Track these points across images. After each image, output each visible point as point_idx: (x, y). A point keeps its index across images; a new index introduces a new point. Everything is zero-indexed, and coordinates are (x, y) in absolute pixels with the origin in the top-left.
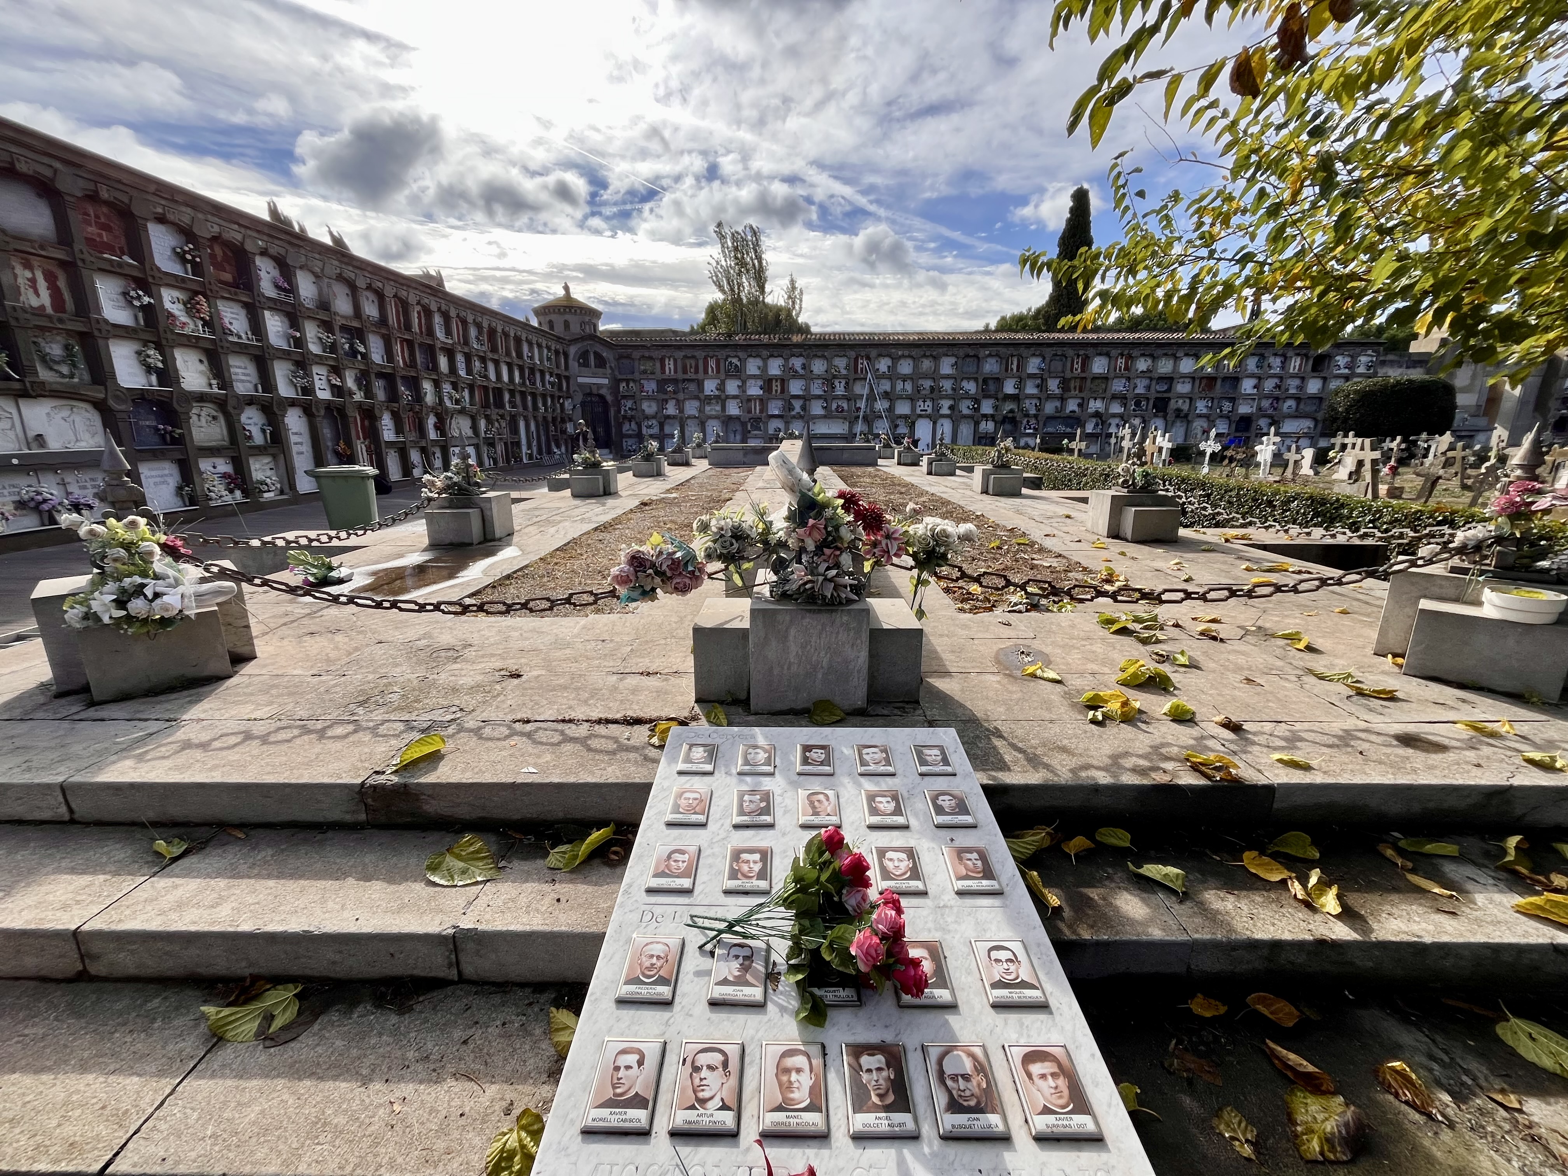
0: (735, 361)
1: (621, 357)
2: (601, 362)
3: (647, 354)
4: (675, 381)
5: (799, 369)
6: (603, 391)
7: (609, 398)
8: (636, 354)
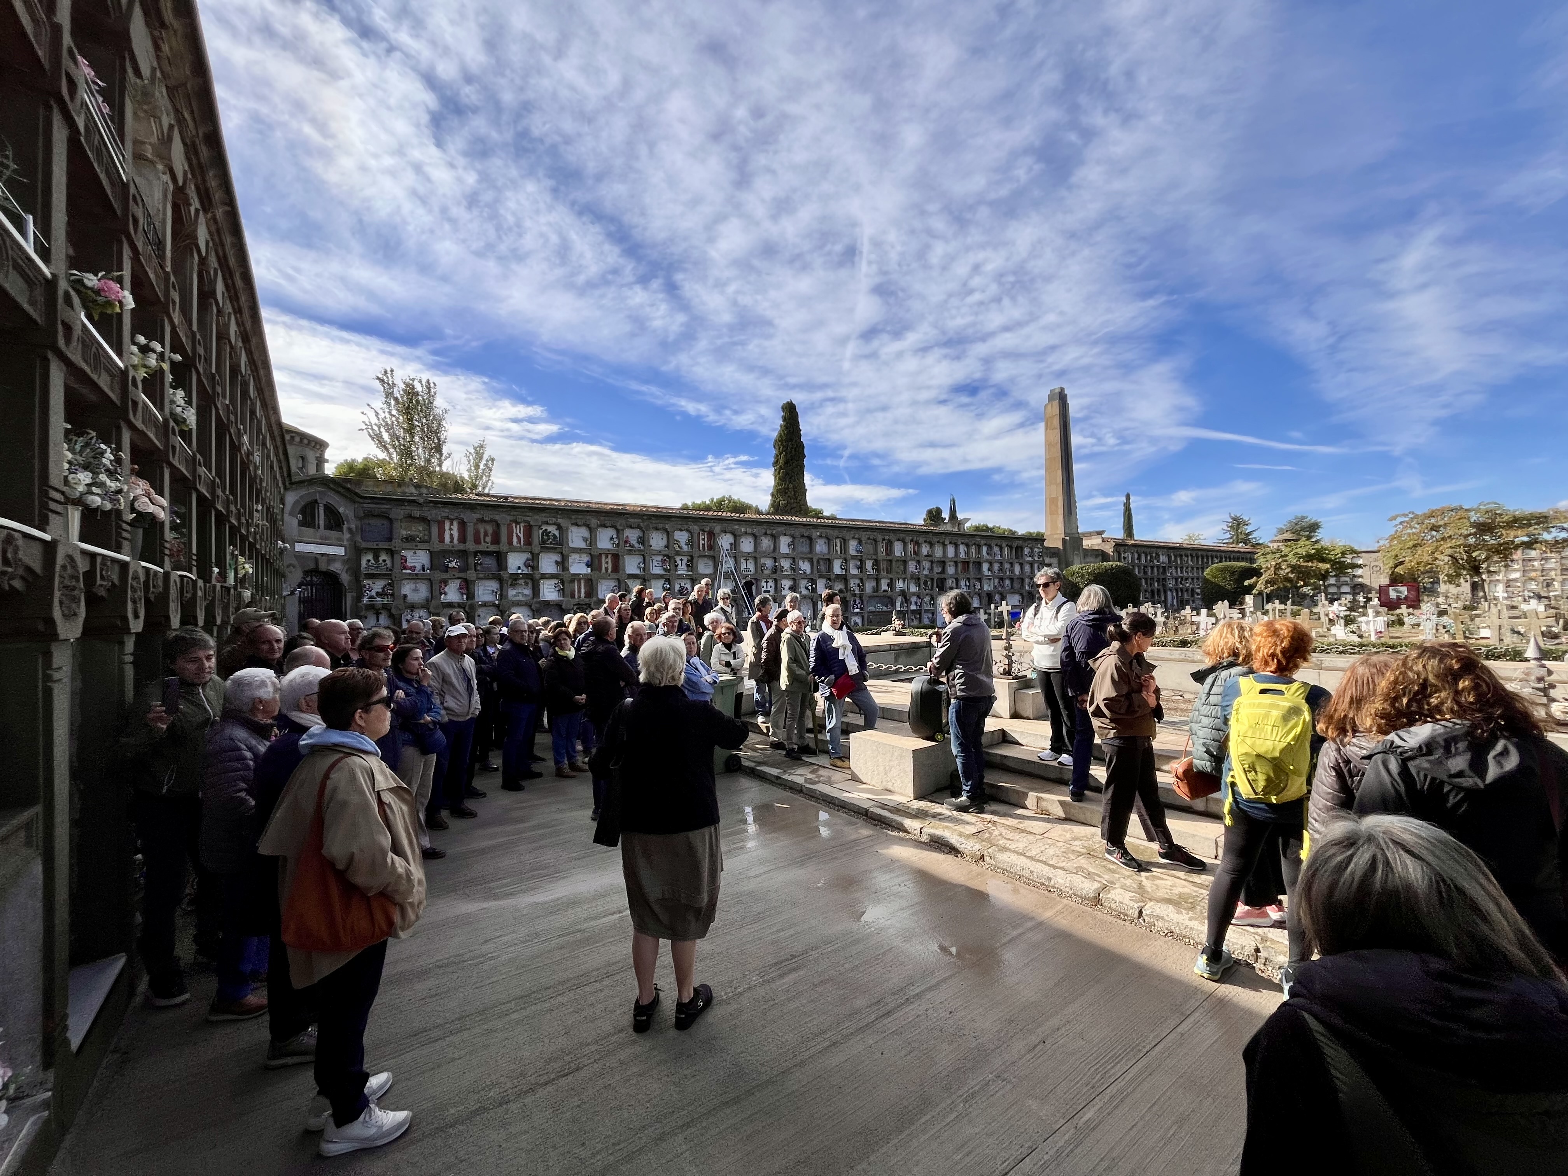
0: (552, 529)
1: (370, 515)
2: (335, 522)
3: (417, 513)
4: (463, 554)
5: (634, 543)
6: (336, 567)
7: (345, 578)
8: (398, 513)
